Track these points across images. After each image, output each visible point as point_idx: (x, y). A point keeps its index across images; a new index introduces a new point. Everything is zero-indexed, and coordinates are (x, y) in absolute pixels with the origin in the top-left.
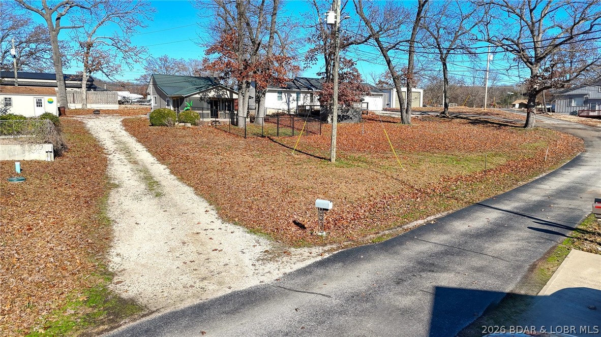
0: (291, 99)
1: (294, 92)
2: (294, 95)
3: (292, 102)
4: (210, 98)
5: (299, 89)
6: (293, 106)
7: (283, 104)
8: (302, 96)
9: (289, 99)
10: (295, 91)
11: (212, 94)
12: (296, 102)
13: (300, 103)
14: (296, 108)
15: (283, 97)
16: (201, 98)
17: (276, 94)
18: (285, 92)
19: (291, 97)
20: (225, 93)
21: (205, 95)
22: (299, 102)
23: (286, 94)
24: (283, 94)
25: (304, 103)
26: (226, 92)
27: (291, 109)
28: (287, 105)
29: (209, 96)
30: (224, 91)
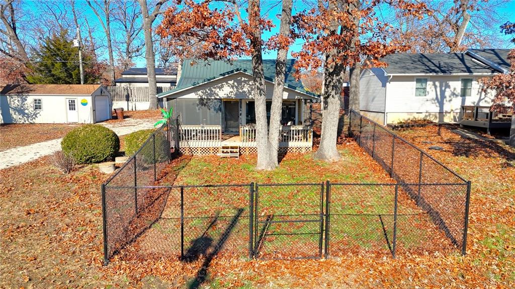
0: (448, 93)
1: (456, 79)
2: (457, 86)
3: (448, 98)
4: (220, 99)
5: (470, 72)
6: (453, 106)
7: (429, 102)
8: (475, 86)
9: (443, 93)
10: (459, 76)
11: (225, 91)
12: (460, 99)
13: (470, 101)
14: (459, 111)
15: (428, 89)
16: (202, 99)
17: (413, 85)
18: (433, 79)
19: (447, 90)
21: (211, 95)
22: (467, 98)
23: (437, 84)
24: (430, 83)
25: (480, 100)
27: (446, 112)
28: (438, 104)
29: (218, 95)
30: (252, 85)
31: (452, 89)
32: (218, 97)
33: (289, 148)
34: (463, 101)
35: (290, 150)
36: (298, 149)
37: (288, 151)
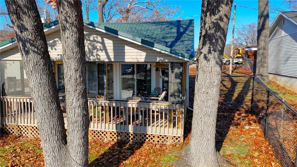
30: (94, 41)
33: (147, 136)
35: (149, 138)
36: (161, 137)
37: (147, 140)
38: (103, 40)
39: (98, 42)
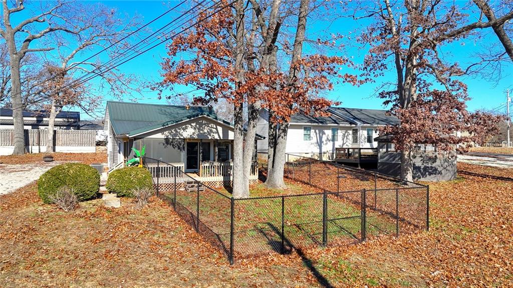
0: (324, 138)
1: (328, 128)
2: (329, 133)
3: (325, 142)
4: (184, 139)
5: (337, 123)
6: (328, 148)
7: (313, 146)
8: (340, 133)
9: (321, 138)
10: (330, 127)
11: (189, 132)
12: (331, 143)
13: (338, 144)
14: (331, 152)
15: (312, 135)
16: (167, 140)
17: (302, 131)
18: (315, 128)
19: (324, 136)
20: (214, 130)
21: (176, 135)
22: (336, 142)
23: (317, 131)
24: (312, 131)
25: (343, 144)
26: (216, 129)
27: (324, 153)
28: (318, 147)
29: (182, 136)
30: (212, 127)
31: (327, 135)
32: (182, 137)
34: (334, 145)
38: (216, 127)
39: (214, 128)
